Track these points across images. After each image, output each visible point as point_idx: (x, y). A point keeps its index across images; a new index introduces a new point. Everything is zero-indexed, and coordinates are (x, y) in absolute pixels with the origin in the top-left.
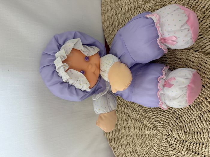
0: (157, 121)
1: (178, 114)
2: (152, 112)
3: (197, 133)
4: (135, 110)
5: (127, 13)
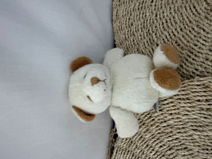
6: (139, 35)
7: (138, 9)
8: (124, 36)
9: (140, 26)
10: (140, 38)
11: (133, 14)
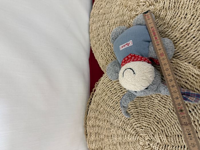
0: (139, 127)
1: (159, 119)
2: (134, 118)
3: (178, 136)
4: (118, 118)
5: (113, 26)
6: (102, 40)
7: (102, 26)
8: (95, 42)
9: (102, 36)
10: (102, 42)
11: (99, 29)
